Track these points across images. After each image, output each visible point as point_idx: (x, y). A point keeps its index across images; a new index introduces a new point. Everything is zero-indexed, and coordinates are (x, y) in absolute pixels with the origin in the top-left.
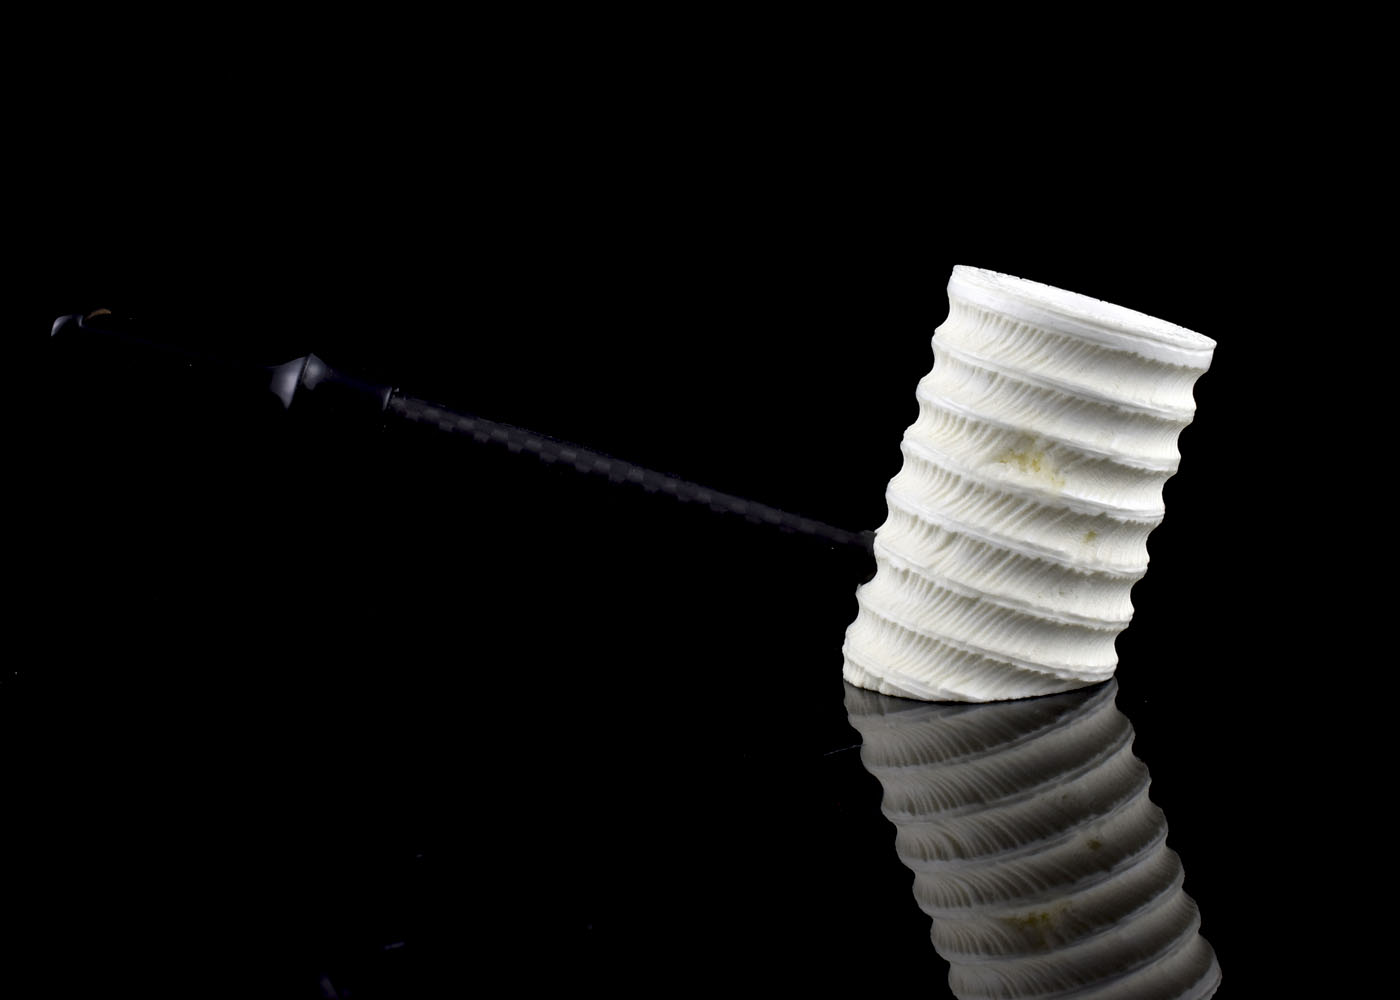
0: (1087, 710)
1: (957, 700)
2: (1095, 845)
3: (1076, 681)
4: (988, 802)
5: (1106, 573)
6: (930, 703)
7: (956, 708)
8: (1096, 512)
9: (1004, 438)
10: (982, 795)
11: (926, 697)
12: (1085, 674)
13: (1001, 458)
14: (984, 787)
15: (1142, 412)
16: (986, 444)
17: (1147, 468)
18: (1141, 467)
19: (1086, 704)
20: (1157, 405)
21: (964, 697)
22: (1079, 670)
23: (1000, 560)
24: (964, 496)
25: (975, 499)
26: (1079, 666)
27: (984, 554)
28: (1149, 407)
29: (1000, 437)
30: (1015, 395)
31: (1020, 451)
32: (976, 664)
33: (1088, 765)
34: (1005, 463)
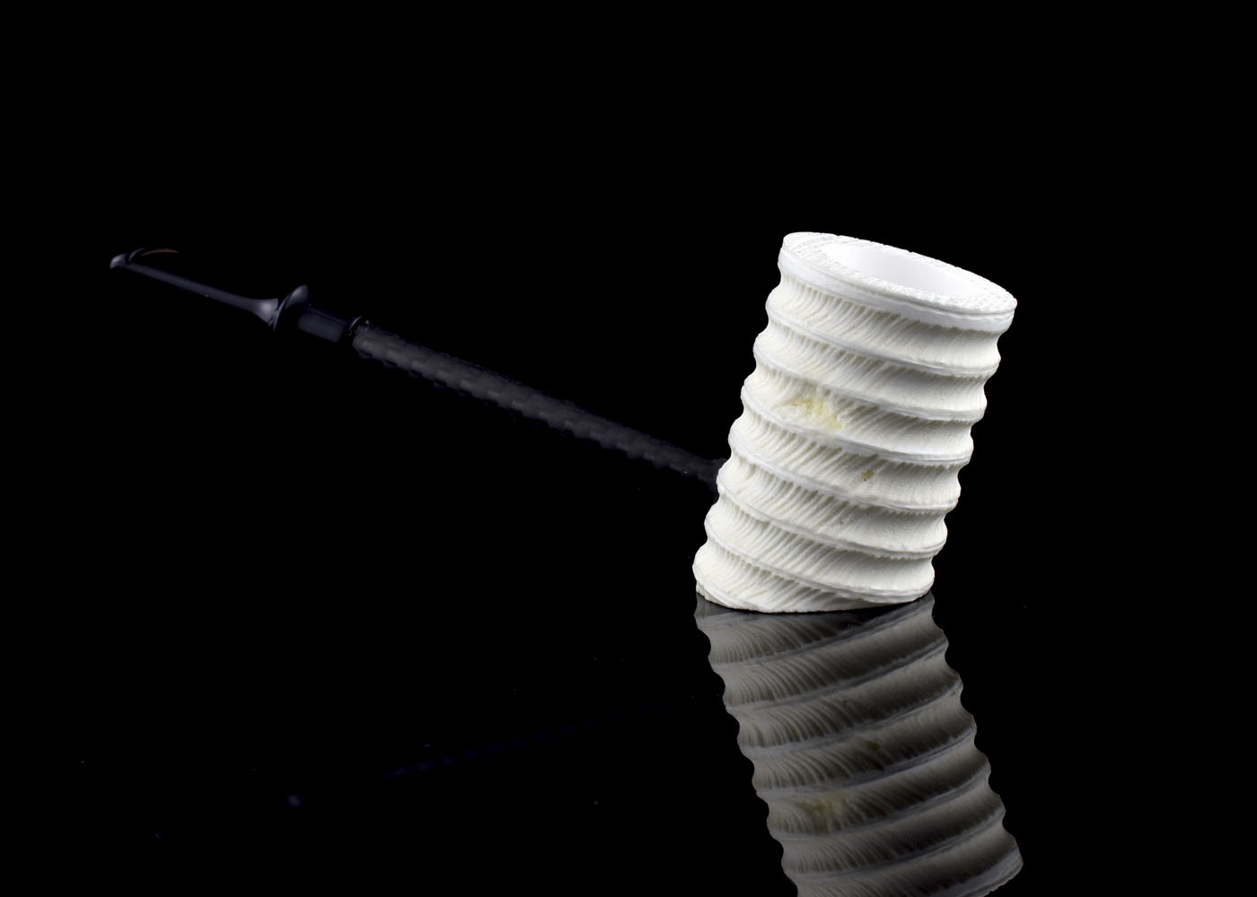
0: (871, 628)
1: (751, 609)
2: (874, 746)
3: (859, 601)
4: (778, 701)
5: (884, 507)
6: (732, 610)
7: (751, 616)
8: (869, 453)
9: (793, 385)
10: (774, 694)
11: (729, 605)
12: (870, 595)
13: (793, 401)
14: (776, 686)
15: (908, 367)
16: (782, 388)
17: (920, 417)
18: (913, 416)
19: (872, 622)
20: (926, 362)
21: (756, 607)
22: (862, 592)
23: (788, 490)
24: (764, 433)
25: (771, 437)
26: (861, 589)
27: (775, 484)
28: (916, 363)
29: (790, 383)
30: (802, 348)
31: (807, 397)
32: (768, 579)
33: (868, 675)
34: (796, 405)
